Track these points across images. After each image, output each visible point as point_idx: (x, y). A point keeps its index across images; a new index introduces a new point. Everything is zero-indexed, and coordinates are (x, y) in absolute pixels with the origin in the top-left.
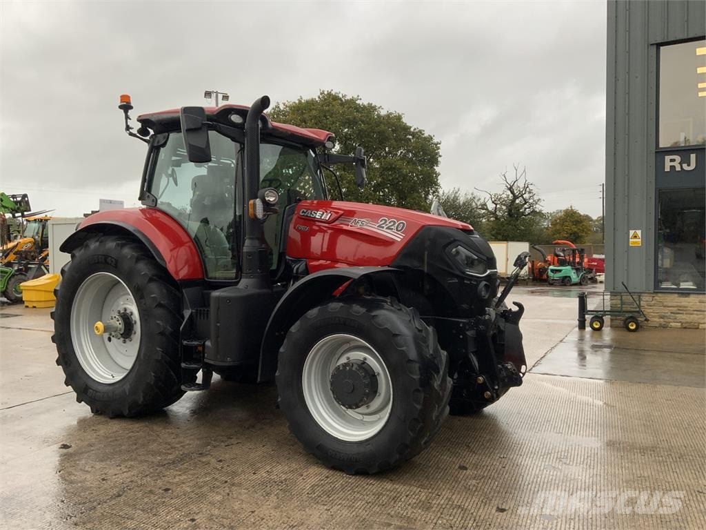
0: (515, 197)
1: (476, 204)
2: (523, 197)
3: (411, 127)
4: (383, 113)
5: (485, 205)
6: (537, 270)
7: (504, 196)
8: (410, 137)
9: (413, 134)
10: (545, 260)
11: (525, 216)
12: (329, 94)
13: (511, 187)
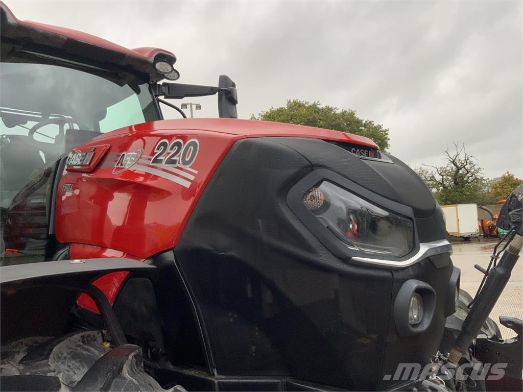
0: (459, 169)
1: (425, 177)
2: (465, 168)
3: (362, 121)
4: (338, 112)
5: (433, 177)
6: (487, 228)
7: (448, 168)
8: (363, 128)
9: (365, 126)
10: (493, 218)
11: (469, 183)
12: (295, 103)
13: (454, 161)
